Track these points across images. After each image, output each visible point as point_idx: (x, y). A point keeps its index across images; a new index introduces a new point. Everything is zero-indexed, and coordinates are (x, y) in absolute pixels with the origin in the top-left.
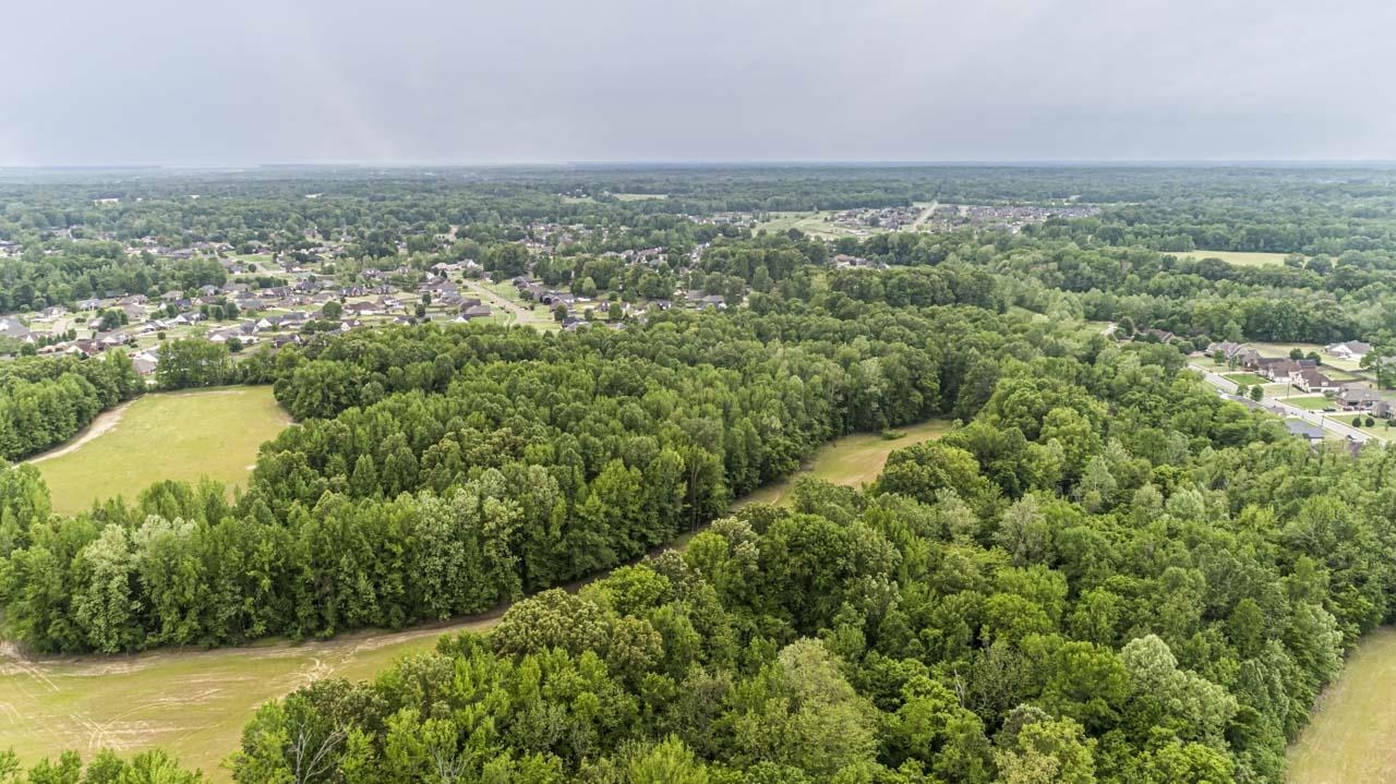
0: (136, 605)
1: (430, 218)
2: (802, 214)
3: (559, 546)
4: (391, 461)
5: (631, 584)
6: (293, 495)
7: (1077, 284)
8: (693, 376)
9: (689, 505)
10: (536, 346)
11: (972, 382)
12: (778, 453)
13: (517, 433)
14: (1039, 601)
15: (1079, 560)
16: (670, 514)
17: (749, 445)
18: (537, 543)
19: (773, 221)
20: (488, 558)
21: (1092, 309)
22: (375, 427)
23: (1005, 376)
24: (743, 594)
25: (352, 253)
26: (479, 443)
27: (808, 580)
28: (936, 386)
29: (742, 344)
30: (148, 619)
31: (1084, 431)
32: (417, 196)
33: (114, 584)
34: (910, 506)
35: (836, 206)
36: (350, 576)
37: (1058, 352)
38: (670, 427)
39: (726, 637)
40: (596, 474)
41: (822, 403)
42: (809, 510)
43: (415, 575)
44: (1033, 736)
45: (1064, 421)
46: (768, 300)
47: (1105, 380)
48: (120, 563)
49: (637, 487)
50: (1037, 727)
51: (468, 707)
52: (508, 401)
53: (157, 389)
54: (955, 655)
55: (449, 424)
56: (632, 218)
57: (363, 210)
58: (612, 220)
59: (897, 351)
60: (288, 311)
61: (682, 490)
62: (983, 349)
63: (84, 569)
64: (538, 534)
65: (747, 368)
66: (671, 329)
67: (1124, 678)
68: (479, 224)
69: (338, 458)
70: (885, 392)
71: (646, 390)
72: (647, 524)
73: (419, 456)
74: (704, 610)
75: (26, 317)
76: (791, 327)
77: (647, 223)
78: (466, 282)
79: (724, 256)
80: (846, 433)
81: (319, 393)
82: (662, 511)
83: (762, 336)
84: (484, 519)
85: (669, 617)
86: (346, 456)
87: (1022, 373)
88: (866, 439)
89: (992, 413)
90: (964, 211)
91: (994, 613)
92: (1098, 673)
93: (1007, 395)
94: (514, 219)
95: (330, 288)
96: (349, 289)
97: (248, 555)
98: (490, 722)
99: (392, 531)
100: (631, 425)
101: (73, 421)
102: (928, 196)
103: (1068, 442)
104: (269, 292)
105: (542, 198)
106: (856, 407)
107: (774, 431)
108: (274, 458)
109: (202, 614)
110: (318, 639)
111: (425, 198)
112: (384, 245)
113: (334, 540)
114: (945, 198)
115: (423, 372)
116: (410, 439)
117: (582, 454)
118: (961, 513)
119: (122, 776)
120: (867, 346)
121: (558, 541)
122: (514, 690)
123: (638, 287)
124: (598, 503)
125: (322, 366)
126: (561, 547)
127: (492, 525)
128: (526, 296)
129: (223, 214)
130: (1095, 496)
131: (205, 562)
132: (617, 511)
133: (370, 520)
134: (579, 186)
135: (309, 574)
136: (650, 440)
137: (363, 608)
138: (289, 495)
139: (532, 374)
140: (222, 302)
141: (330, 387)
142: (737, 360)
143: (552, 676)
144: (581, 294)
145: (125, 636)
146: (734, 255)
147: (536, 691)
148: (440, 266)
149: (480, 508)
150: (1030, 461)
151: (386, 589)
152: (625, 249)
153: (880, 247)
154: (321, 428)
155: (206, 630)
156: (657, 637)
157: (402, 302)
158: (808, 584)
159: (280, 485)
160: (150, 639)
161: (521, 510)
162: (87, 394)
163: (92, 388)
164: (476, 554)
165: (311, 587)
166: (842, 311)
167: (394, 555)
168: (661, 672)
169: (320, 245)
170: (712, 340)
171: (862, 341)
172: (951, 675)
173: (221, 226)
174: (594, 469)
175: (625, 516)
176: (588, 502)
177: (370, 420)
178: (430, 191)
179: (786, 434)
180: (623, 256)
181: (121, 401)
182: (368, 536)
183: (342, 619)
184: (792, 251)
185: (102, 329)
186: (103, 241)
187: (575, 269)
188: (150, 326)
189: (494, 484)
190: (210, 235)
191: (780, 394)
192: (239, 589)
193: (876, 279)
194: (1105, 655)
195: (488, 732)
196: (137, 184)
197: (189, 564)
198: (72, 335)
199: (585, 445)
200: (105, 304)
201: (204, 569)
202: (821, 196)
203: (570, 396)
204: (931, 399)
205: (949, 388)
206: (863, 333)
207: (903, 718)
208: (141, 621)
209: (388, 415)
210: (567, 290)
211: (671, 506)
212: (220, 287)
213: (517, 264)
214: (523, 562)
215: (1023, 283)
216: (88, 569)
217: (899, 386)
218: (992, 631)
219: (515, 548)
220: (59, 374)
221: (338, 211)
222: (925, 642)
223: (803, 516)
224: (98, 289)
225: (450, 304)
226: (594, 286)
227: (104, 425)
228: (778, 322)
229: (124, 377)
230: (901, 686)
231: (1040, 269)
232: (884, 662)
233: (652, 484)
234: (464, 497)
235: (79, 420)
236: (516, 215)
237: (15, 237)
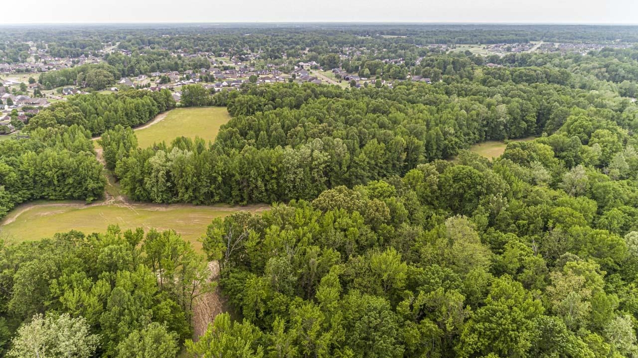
0: (169, 184)
1: (297, 44)
2: (472, 45)
3: (345, 175)
4: (274, 135)
5: (377, 188)
6: (233, 147)
7: (615, 78)
8: (413, 108)
9: (407, 163)
10: (341, 93)
11: (553, 119)
12: (452, 145)
13: (330, 126)
14: (581, 212)
15: (604, 198)
16: (397, 166)
17: (438, 139)
18: (336, 173)
19: (457, 48)
20: (314, 177)
21: (623, 91)
22: (268, 121)
23: (572, 115)
24: (429, 199)
25: (263, 58)
26: (312, 129)
27: (462, 196)
28: (535, 120)
29: (438, 96)
30: (173, 191)
31: (613, 142)
32: (292, 34)
33: (160, 174)
34: (517, 167)
35: (490, 42)
36: (254, 178)
37: (603, 106)
38: (400, 128)
39: (420, 214)
40: (364, 145)
41: (475, 124)
42: (465, 164)
43: (282, 181)
44: (572, 268)
45: (603, 136)
46: (452, 79)
47: (627, 121)
48: (163, 166)
49: (383, 152)
50: (574, 263)
51: (300, 228)
52: (327, 113)
53: (181, 106)
54: (533, 233)
55: (300, 121)
56: (389, 45)
57: (268, 40)
58: (379, 45)
59: (515, 103)
60: (235, 79)
61: (404, 156)
62: (561, 103)
63: (149, 167)
64: (336, 168)
65: (440, 107)
66: (404, 89)
67: (624, 248)
68: (320, 47)
69: (252, 132)
70: (508, 122)
71: (390, 113)
72: (386, 169)
73: (286, 134)
74: (410, 202)
75: (132, 78)
76: (463, 90)
77: (396, 47)
78: (311, 71)
79: (432, 60)
80: (486, 140)
81: (245, 109)
82: (394, 165)
83: (448, 93)
84: (313, 160)
85: (394, 203)
86: (255, 132)
87: (581, 114)
88: (496, 143)
89: (564, 131)
90: (557, 45)
91: (556, 215)
92: (610, 245)
93: (572, 123)
94: (335, 45)
95: (253, 71)
96: (261, 72)
97: (213, 167)
98: (310, 235)
99: (273, 162)
100: (382, 126)
101: (148, 115)
102: (538, 38)
103: (604, 147)
104: (228, 72)
105: (348, 36)
106: (492, 128)
107: (450, 134)
108: (225, 131)
109: (194, 190)
110: (240, 206)
111: (295, 36)
112: (277, 54)
113: (248, 163)
114: (547, 39)
115: (290, 101)
116: (283, 127)
117: (359, 136)
118: (543, 173)
119: (158, 238)
120: (501, 99)
121: (345, 173)
122: (321, 226)
123: (389, 73)
124: (365, 157)
125: (247, 97)
126: (347, 175)
127: (316, 162)
128: (338, 77)
129: (210, 41)
130: (616, 172)
131: (196, 168)
132: (373, 162)
133: (264, 156)
134: (365, 31)
135: (238, 177)
136: (390, 132)
137: (259, 194)
138: (231, 147)
139: (338, 104)
140: (208, 75)
141: (250, 106)
142: (435, 103)
143: (338, 220)
144: (364, 76)
145: (164, 196)
146: (437, 60)
147: (331, 225)
148: (301, 64)
149: (311, 155)
150: (582, 153)
151: (269, 186)
152: (385, 58)
153: (512, 60)
154: (245, 120)
155: (196, 198)
156: (387, 209)
157: (283, 78)
158: (461, 197)
159: (228, 142)
160: (174, 199)
161: (329, 157)
162: (153, 105)
163: (156, 103)
164: (309, 175)
165: (238, 183)
166: (489, 84)
167: (273, 172)
168: (388, 224)
169: (250, 54)
170: (423, 94)
171: (498, 97)
172: (531, 242)
173: (209, 46)
174: (363, 143)
175: (376, 165)
176: (360, 156)
177: (266, 118)
178: (298, 33)
179: (456, 136)
180: (384, 61)
181: (167, 110)
182: (263, 163)
183: (250, 198)
184: (466, 59)
185: (161, 83)
186: (162, 50)
187: (361, 65)
188: (179, 83)
189: (318, 145)
190: (205, 49)
191: (454, 118)
192: (209, 181)
193: (507, 72)
194: (616, 237)
195: (309, 239)
196: (177, 29)
197: (189, 168)
198: (148, 85)
199: (360, 132)
200: (163, 75)
201: (195, 171)
202: (483, 37)
203: (355, 112)
204: (531, 126)
205: (541, 123)
206: (499, 93)
207: (504, 257)
208: (171, 191)
209: (274, 116)
210: (357, 75)
211: (398, 163)
212: (208, 69)
213: (335, 63)
214: (329, 181)
215: (586, 78)
216: (151, 167)
217: (515, 119)
218: (554, 224)
219: (326, 174)
220: (143, 96)
221: (258, 40)
222: (518, 227)
223: (462, 166)
224: (159, 68)
225: (304, 79)
226: (369, 73)
227: (160, 118)
228: (457, 87)
229: (168, 100)
230: (504, 244)
231: (596, 71)
232: (497, 233)
233: (390, 152)
234: (305, 149)
235: (150, 115)
236: (336, 43)
237: (129, 48)
